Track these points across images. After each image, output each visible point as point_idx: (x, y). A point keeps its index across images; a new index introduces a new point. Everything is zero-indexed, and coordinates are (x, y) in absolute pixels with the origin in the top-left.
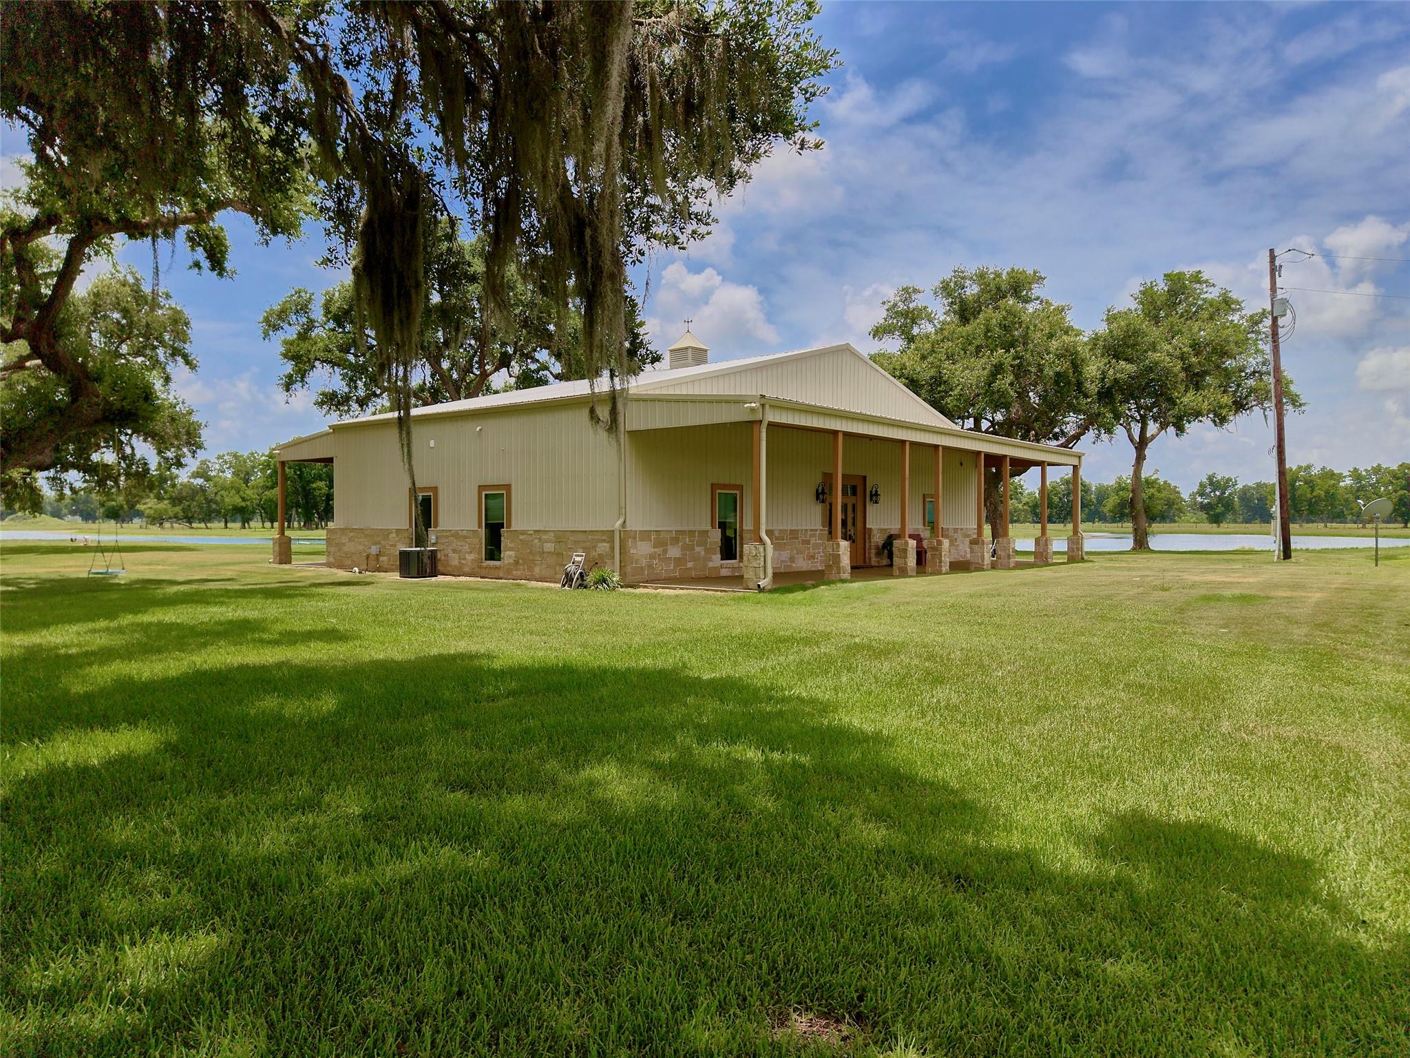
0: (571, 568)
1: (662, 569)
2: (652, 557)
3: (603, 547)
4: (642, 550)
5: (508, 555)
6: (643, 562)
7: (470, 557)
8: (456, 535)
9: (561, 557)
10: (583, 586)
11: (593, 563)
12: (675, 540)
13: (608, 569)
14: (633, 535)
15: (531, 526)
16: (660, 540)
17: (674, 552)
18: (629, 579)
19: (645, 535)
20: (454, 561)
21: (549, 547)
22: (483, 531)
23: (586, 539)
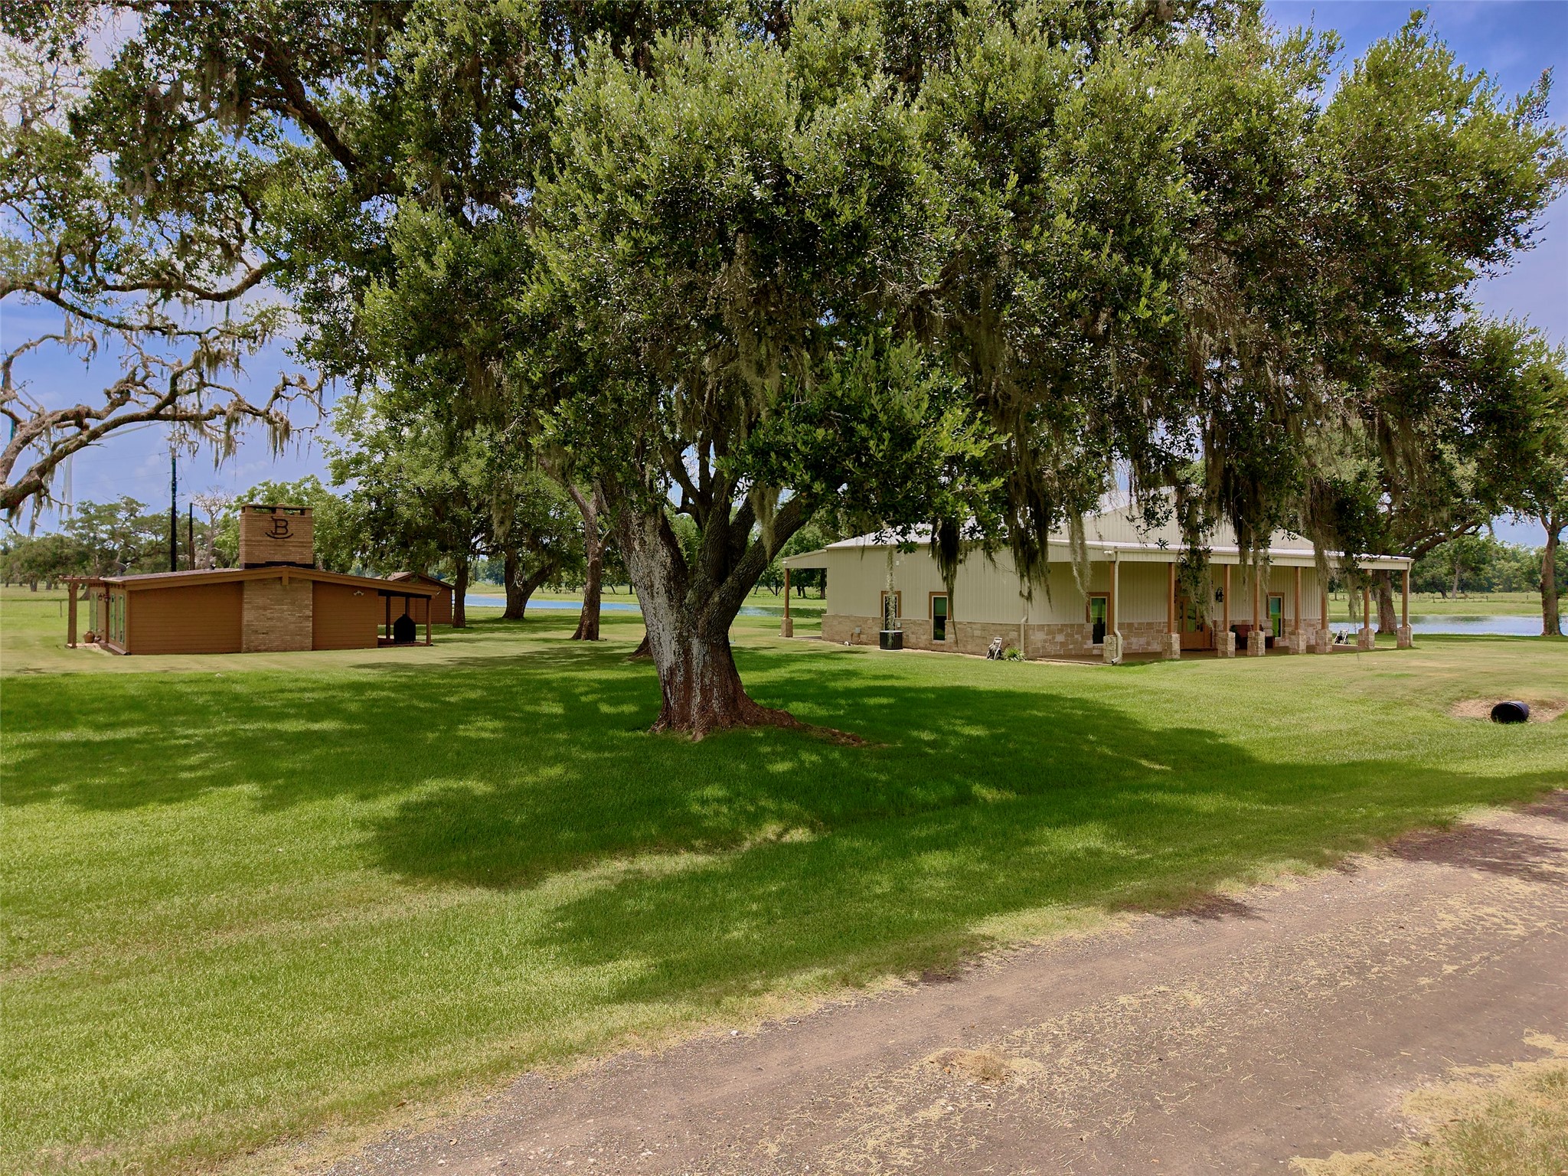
0: (993, 647)
1: (1051, 649)
2: (1045, 641)
3: (1013, 635)
4: (1038, 637)
5: (950, 637)
6: (1039, 645)
7: (924, 637)
8: (914, 623)
9: (985, 639)
10: (1000, 658)
11: (1007, 644)
12: (1061, 631)
13: (1016, 648)
14: (1033, 628)
15: (965, 620)
16: (1051, 631)
17: (1060, 638)
18: (1030, 655)
19: (1041, 627)
20: (913, 639)
21: (977, 633)
22: (932, 621)
23: (1002, 629)
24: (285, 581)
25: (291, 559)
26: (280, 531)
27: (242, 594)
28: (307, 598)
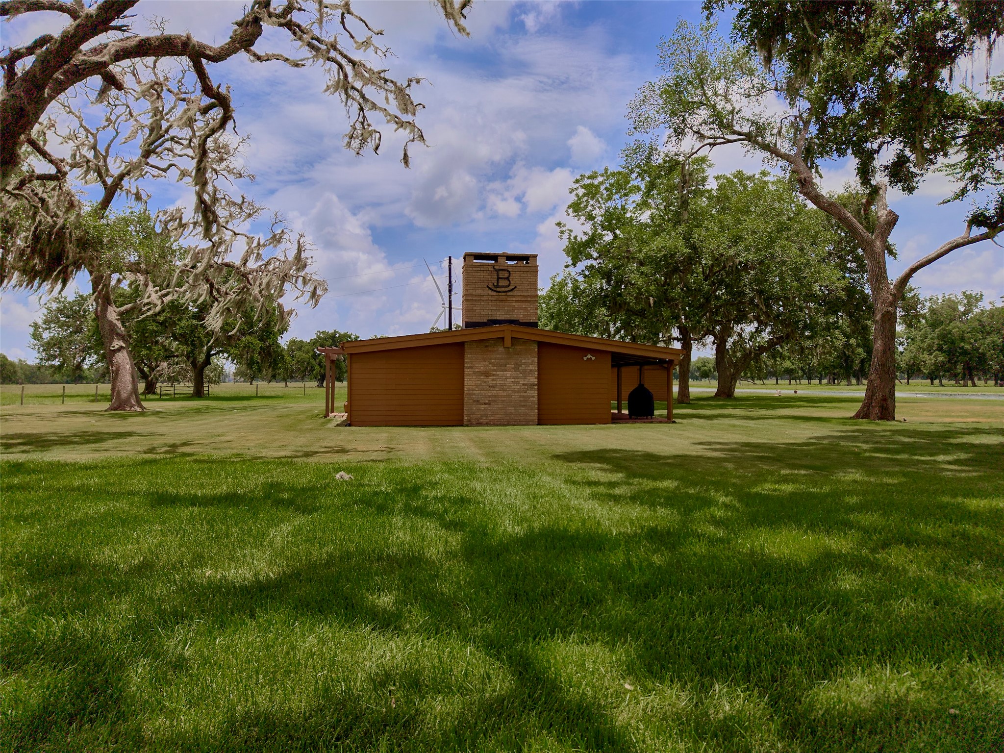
24: (508, 342)
25: (514, 316)
26: (502, 283)
27: (463, 358)
28: (531, 363)
